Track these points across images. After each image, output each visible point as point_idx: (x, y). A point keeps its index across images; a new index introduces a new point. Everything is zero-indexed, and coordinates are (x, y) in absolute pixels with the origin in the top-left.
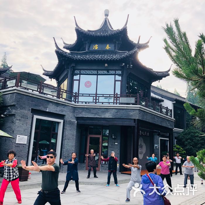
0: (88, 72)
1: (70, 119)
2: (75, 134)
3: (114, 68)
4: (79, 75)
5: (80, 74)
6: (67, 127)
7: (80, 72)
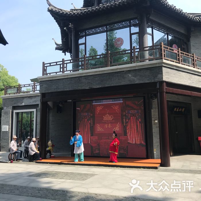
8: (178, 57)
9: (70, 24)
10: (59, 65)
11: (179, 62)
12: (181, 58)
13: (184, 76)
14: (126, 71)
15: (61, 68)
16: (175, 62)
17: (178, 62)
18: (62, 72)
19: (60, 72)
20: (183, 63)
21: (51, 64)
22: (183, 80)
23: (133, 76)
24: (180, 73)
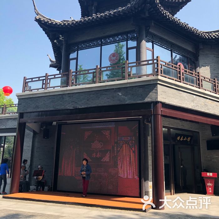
8: (178, 75)
9: (61, 36)
10: (42, 81)
11: (180, 81)
12: (183, 75)
13: (186, 97)
14: (115, 88)
15: (43, 84)
16: (175, 80)
17: (178, 80)
18: (44, 88)
19: (43, 88)
20: (184, 82)
21: (33, 80)
22: (185, 102)
23: (124, 95)
24: (181, 94)
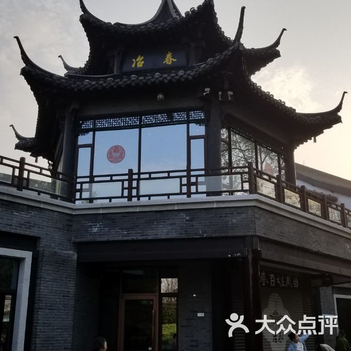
0: (114, 122)
1: (56, 250)
2: (72, 290)
3: (185, 104)
4: (91, 133)
5: (94, 130)
6: (47, 272)
7: (94, 124)
